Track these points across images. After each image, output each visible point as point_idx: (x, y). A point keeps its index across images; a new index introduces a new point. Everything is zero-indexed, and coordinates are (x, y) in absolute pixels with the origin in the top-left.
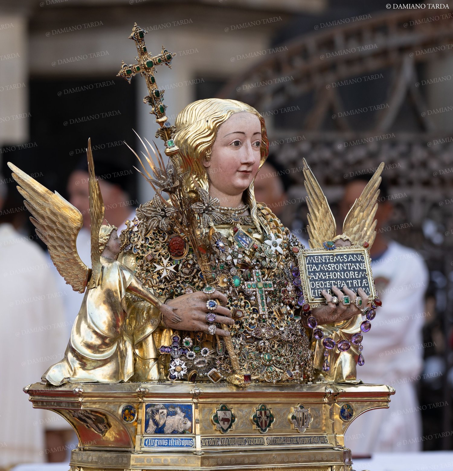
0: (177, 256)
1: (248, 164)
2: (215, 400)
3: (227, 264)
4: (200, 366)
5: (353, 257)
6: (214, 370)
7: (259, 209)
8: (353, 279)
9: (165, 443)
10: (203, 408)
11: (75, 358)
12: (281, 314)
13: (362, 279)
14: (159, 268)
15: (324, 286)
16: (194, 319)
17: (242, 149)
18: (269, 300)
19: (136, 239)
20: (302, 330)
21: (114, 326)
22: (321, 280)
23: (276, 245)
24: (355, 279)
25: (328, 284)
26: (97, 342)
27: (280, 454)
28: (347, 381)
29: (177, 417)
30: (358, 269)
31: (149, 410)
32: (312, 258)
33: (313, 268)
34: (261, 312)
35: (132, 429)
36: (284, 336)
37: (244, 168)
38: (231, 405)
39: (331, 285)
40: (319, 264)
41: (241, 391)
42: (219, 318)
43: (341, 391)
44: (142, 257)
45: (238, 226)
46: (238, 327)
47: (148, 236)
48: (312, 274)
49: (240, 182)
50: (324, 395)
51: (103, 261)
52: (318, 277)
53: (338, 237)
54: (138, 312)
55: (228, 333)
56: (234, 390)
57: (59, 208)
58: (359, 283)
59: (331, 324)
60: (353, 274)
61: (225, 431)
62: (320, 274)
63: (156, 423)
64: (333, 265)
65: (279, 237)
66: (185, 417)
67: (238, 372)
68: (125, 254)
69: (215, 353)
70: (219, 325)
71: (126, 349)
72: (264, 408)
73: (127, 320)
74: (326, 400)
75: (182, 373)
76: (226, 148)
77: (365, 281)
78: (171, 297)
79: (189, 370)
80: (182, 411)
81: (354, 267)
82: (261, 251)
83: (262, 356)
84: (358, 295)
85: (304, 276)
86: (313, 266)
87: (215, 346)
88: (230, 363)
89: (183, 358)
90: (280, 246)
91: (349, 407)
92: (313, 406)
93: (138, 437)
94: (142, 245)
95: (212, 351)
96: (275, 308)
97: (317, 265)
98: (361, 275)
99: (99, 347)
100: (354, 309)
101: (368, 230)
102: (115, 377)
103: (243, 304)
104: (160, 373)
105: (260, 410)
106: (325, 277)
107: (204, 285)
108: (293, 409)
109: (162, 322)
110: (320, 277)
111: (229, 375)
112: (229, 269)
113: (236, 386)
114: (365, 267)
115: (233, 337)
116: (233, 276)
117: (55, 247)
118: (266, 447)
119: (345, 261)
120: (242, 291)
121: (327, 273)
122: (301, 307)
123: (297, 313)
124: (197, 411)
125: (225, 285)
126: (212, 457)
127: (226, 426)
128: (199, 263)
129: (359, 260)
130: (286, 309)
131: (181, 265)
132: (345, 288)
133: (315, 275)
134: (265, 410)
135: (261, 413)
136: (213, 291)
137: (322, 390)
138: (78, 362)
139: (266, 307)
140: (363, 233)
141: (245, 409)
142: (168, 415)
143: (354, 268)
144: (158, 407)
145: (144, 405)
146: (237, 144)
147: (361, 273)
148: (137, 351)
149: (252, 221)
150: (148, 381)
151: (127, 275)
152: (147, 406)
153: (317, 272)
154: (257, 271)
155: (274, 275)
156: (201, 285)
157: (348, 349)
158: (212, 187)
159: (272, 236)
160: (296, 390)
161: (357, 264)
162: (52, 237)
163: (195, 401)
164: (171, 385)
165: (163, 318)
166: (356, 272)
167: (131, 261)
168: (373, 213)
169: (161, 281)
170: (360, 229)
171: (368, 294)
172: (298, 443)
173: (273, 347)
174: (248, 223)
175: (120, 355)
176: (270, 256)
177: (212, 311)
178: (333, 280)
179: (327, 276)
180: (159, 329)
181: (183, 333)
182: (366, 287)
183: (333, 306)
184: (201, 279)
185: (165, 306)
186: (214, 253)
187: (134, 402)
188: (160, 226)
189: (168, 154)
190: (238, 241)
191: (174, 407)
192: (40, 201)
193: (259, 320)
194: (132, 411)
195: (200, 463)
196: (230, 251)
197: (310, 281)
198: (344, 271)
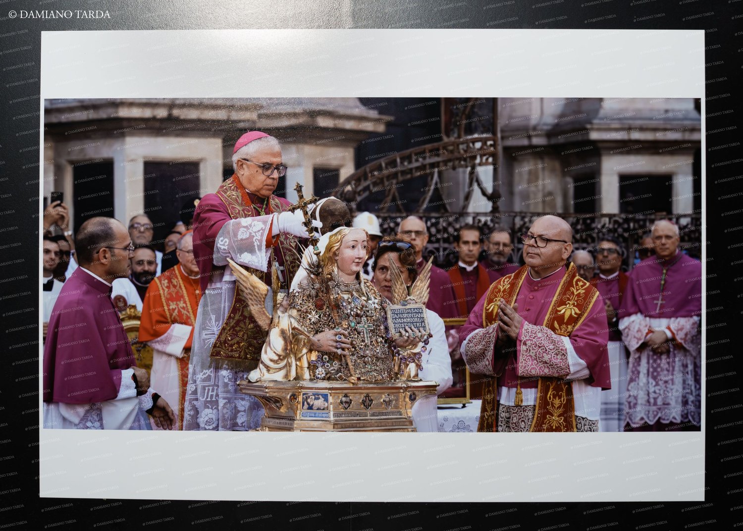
0: (320, 309)
1: (359, 258)
2: (341, 391)
3: (347, 314)
4: (332, 372)
5: (417, 310)
6: (340, 374)
7: (365, 283)
9: (313, 415)
10: (334, 396)
11: (264, 367)
12: (377, 342)
13: (422, 322)
14: (310, 316)
15: (401, 326)
16: (329, 346)
17: (356, 250)
18: (371, 334)
19: (297, 300)
20: (389, 352)
21: (285, 349)
23: (374, 303)
24: (418, 322)
26: (276, 358)
27: (377, 422)
28: (413, 379)
29: (320, 401)
30: (420, 317)
31: (304, 396)
32: (394, 310)
34: (366, 342)
35: (295, 407)
36: (379, 355)
37: (357, 260)
38: (350, 394)
41: (355, 386)
42: (343, 345)
43: (410, 385)
44: (301, 310)
45: (354, 293)
46: (353, 350)
47: (304, 298)
48: (394, 320)
49: (355, 268)
50: (401, 388)
51: (279, 313)
53: (408, 298)
54: (298, 341)
55: (348, 354)
56: (351, 385)
57: (255, 283)
58: (420, 325)
59: (403, 347)
60: (416, 320)
61: (346, 409)
62: (399, 320)
63: (308, 404)
64: (406, 315)
65: (376, 298)
66: (324, 401)
67: (354, 375)
68: (291, 308)
69: (341, 365)
70: (343, 349)
71: (292, 362)
72: (367, 396)
73: (293, 346)
74: (402, 391)
75: (323, 375)
76: (347, 249)
78: (316, 333)
79: (326, 374)
80: (323, 397)
81: (418, 315)
82: (366, 307)
83: (367, 366)
84: (420, 332)
85: (390, 321)
86: (395, 315)
87: (341, 360)
88: (349, 370)
89: (323, 367)
90: (377, 304)
91: (414, 394)
92: (395, 394)
93: (298, 412)
94: (301, 304)
95: (339, 363)
96: (374, 339)
97: (397, 314)
99: (277, 361)
100: (418, 340)
101: (424, 293)
102: (285, 378)
103: (356, 337)
104: (310, 375)
105: (366, 397)
107: (335, 326)
108: (383, 396)
109: (312, 348)
110: (399, 322)
111: (349, 377)
112: (349, 317)
113: (353, 383)
115: (350, 355)
116: (351, 321)
117: (253, 305)
118: (368, 417)
120: (355, 329)
121: (402, 319)
122: (388, 338)
123: (386, 342)
124: (331, 397)
125: (347, 326)
126: (339, 424)
127: (347, 406)
128: (332, 314)
129: (420, 311)
130: (380, 340)
131: (322, 315)
132: (413, 327)
133: (396, 320)
134: (368, 396)
135: (366, 399)
136: (340, 330)
137: (399, 385)
138: (265, 369)
139: (369, 339)
140: (422, 295)
141: (358, 396)
142: (315, 399)
144: (309, 395)
145: (302, 394)
146: (353, 247)
147: (421, 319)
148: (298, 363)
149: (362, 290)
150: (304, 380)
151: (293, 320)
152: (303, 394)
153: (397, 318)
154: (364, 319)
155: (374, 321)
156: (333, 326)
157: (414, 361)
158: (339, 271)
159: (373, 298)
160: (385, 386)
161: (420, 314)
162: (251, 299)
163: (330, 392)
164: (316, 383)
165: (313, 345)
166: (418, 319)
167: (294, 312)
168: (427, 284)
169: (311, 324)
170: (420, 293)
171: (425, 331)
172: (386, 415)
173: (373, 361)
174: (359, 291)
175: (289, 365)
176: (371, 310)
177: (339, 342)
178: (406, 323)
179: (403, 321)
180: (310, 351)
181: (324, 353)
182: (424, 327)
183: (406, 338)
184: (333, 323)
185: (313, 338)
186: (340, 309)
187: (296, 392)
188: (311, 294)
189: (315, 254)
190: (354, 301)
191: (318, 395)
192: (245, 279)
193: (365, 346)
194: (295, 397)
195: (332, 427)
196: (350, 307)
197: (393, 323)
198: (412, 318)
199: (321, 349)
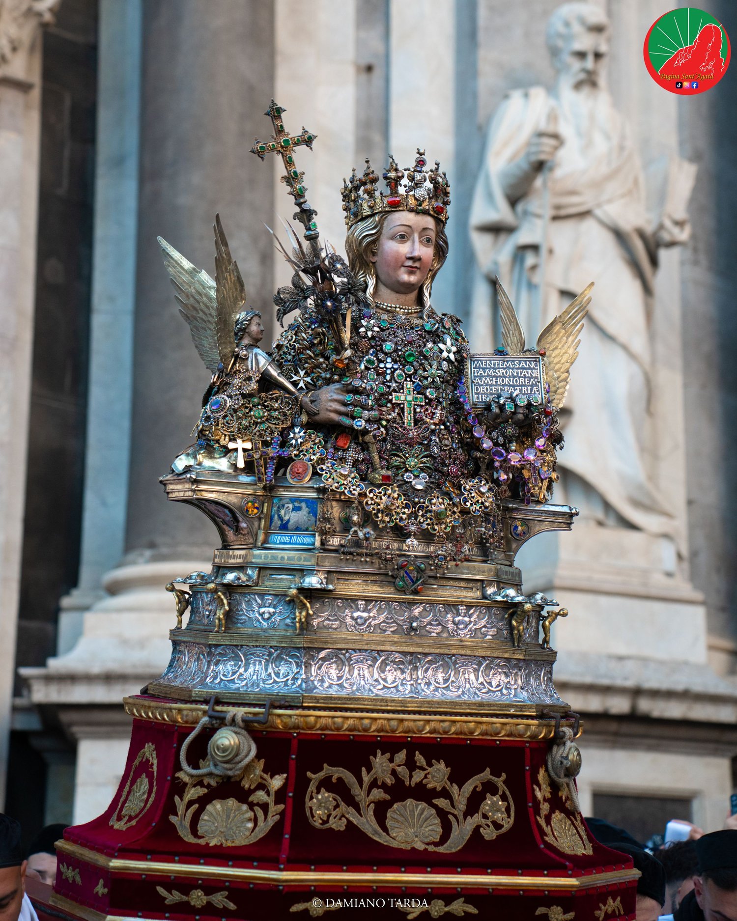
5: (526, 364)
8: (522, 386)
9: (287, 540)
15: (490, 391)
17: (409, 243)
22: (487, 385)
23: (449, 351)
24: (525, 385)
25: (493, 389)
29: (302, 513)
30: (529, 375)
32: (479, 362)
33: (480, 372)
35: (255, 524)
37: (410, 263)
39: (498, 390)
40: (487, 368)
48: (477, 378)
52: (484, 383)
60: (523, 381)
62: (486, 379)
64: (502, 371)
66: (309, 513)
67: (378, 470)
76: (391, 241)
80: (308, 506)
81: (526, 373)
86: (479, 370)
93: (260, 532)
97: (484, 369)
98: (532, 382)
106: (492, 382)
110: (486, 382)
114: (537, 375)
119: (516, 367)
121: (494, 379)
126: (329, 557)
129: (532, 367)
133: (481, 379)
142: (293, 510)
143: (525, 375)
144: (285, 501)
146: (402, 237)
147: (532, 380)
153: (483, 377)
161: (529, 371)
163: (321, 495)
166: (526, 379)
178: (499, 385)
179: (494, 381)
183: (497, 411)
185: (304, 398)
191: (300, 502)
194: (257, 504)
197: (475, 385)
198: (514, 377)
199: (317, 418)
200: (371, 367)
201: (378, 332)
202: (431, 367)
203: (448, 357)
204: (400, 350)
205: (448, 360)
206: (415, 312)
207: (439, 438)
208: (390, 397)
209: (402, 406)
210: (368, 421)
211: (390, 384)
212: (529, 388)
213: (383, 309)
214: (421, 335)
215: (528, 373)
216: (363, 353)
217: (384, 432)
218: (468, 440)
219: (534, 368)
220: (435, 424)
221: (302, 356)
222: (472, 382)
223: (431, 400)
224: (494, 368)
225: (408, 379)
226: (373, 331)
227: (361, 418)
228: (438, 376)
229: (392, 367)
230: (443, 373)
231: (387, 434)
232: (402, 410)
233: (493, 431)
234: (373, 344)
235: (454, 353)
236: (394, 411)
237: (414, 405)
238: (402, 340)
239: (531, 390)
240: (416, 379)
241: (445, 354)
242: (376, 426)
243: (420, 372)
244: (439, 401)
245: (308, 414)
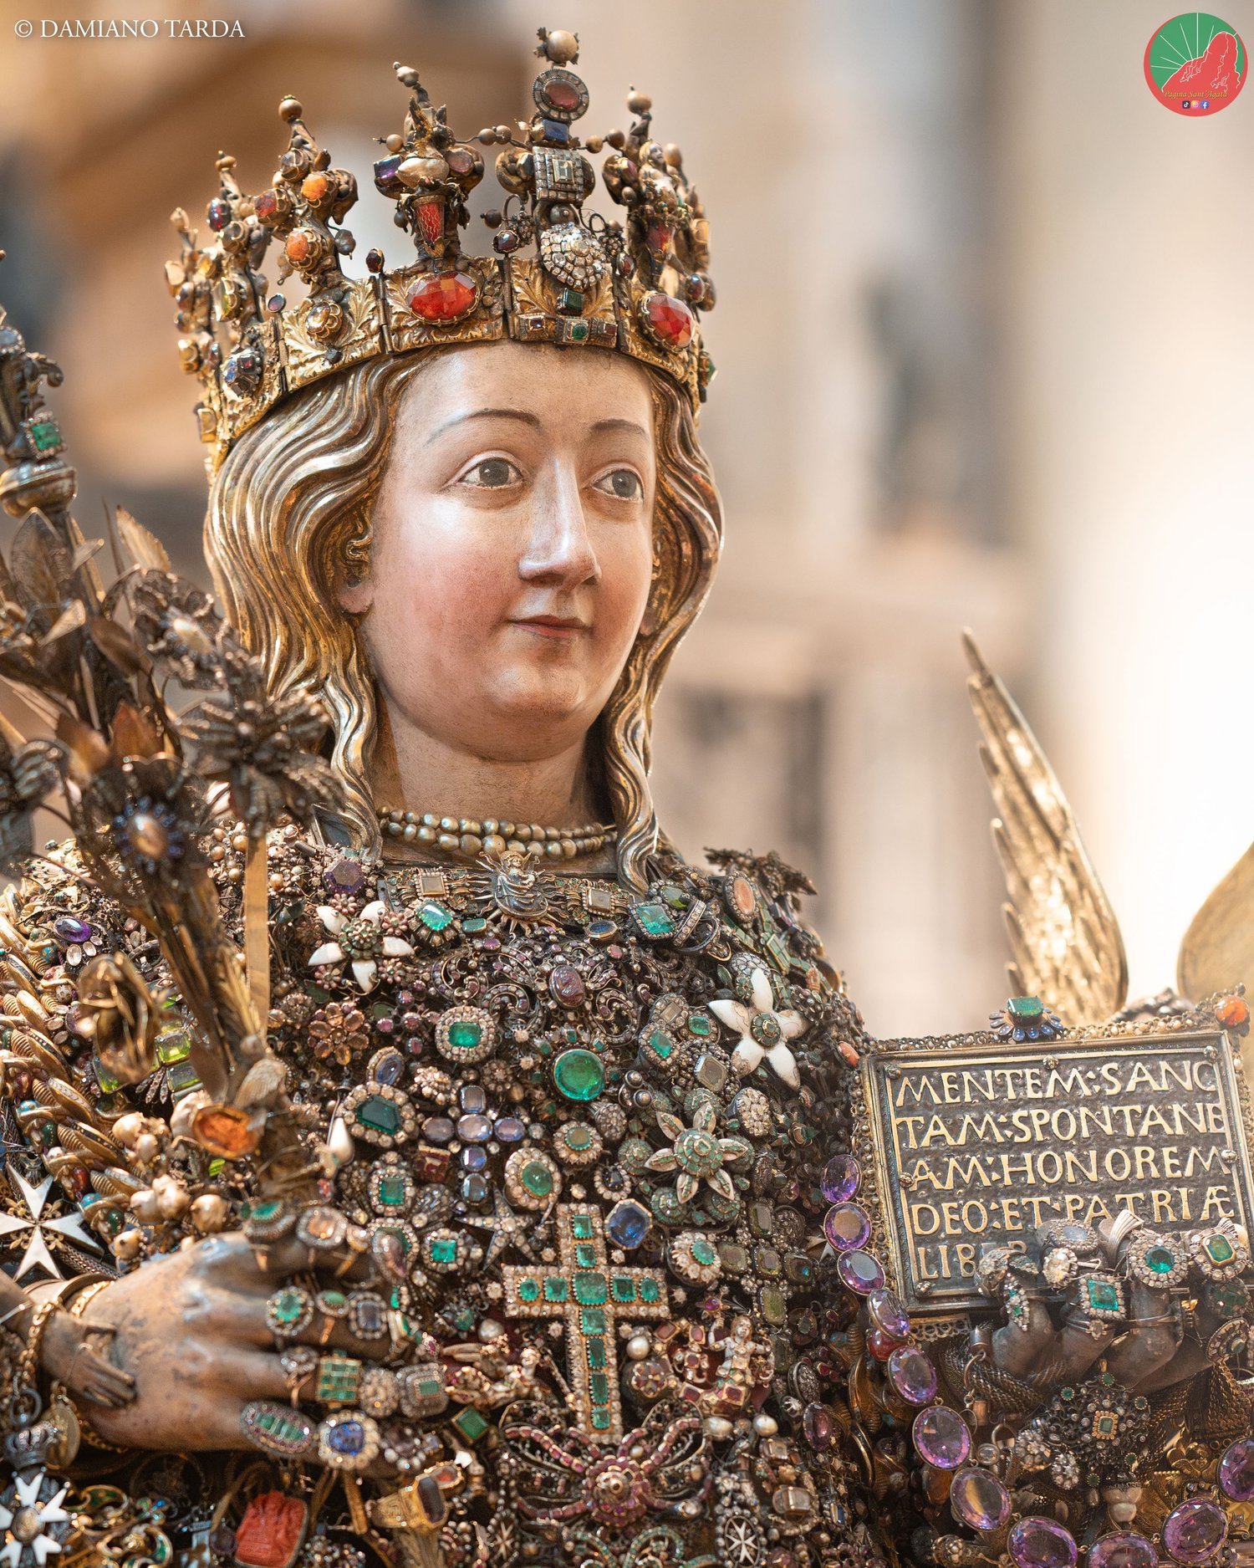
1: (558, 580)
5: (1155, 1072)
8: (1148, 1184)
15: (990, 1221)
22: (971, 1193)
24: (1157, 1183)
25: (1007, 1213)
30: (1179, 1130)
32: (924, 1080)
33: (931, 1132)
37: (538, 604)
39: (1028, 1218)
40: (964, 1107)
48: (921, 1162)
52: (959, 1182)
58: (1185, 1205)
60: (1149, 1159)
62: (965, 1164)
64: (1040, 1116)
76: (440, 498)
77: (1220, 1194)
81: (1160, 1120)
86: (928, 1119)
97: (951, 1115)
98: (1197, 1165)
106: (995, 1176)
110: (967, 1178)
114: (1218, 1123)
119: (1109, 1092)
121: (1004, 1158)
129: (1188, 1085)
133: (939, 1167)
143: (1156, 1129)
146: (494, 472)
147: (1194, 1150)
154: (580, 1212)
161: (1177, 1109)
166: (1166, 1151)
178: (1035, 1190)
179: (1007, 1170)
197: (909, 1195)
198: (1103, 1143)
199: (128, 1423)
200: (385, 1140)
201: (405, 959)
202: (688, 1123)
203: (765, 1063)
204: (527, 1047)
205: (766, 1081)
206: (582, 854)
207: (757, 1483)
208: (494, 1290)
209: (555, 1329)
210: (391, 1422)
211: (488, 1222)
212: (1183, 1192)
213: (416, 844)
214: (623, 966)
215: (1168, 1115)
216: (336, 1072)
217: (477, 1469)
218: (896, 1478)
219: (1199, 1094)
220: (729, 1412)
221: (27, 1109)
222: (896, 1184)
223: (697, 1291)
224: (997, 1107)
225: (577, 1192)
226: (379, 957)
227: (356, 1407)
228: (726, 1166)
229: (493, 1138)
230: (745, 1146)
231: (492, 1479)
232: (559, 1350)
233: (1021, 1426)
234: (385, 1023)
235: (793, 1045)
236: (516, 1360)
237: (618, 1321)
238: (531, 994)
239: (1196, 1201)
240: (617, 1188)
241: (748, 1051)
242: (431, 1442)
243: (635, 1149)
244: (736, 1290)
245: (82, 1402)
